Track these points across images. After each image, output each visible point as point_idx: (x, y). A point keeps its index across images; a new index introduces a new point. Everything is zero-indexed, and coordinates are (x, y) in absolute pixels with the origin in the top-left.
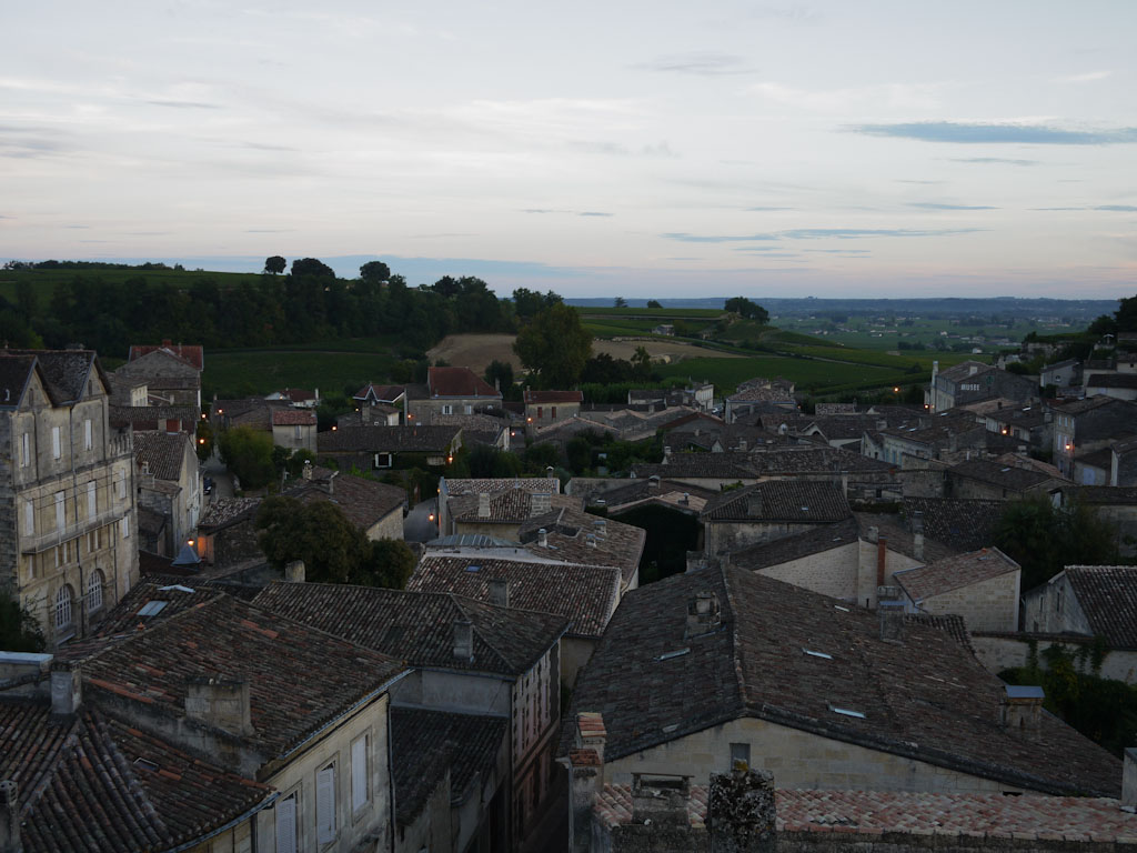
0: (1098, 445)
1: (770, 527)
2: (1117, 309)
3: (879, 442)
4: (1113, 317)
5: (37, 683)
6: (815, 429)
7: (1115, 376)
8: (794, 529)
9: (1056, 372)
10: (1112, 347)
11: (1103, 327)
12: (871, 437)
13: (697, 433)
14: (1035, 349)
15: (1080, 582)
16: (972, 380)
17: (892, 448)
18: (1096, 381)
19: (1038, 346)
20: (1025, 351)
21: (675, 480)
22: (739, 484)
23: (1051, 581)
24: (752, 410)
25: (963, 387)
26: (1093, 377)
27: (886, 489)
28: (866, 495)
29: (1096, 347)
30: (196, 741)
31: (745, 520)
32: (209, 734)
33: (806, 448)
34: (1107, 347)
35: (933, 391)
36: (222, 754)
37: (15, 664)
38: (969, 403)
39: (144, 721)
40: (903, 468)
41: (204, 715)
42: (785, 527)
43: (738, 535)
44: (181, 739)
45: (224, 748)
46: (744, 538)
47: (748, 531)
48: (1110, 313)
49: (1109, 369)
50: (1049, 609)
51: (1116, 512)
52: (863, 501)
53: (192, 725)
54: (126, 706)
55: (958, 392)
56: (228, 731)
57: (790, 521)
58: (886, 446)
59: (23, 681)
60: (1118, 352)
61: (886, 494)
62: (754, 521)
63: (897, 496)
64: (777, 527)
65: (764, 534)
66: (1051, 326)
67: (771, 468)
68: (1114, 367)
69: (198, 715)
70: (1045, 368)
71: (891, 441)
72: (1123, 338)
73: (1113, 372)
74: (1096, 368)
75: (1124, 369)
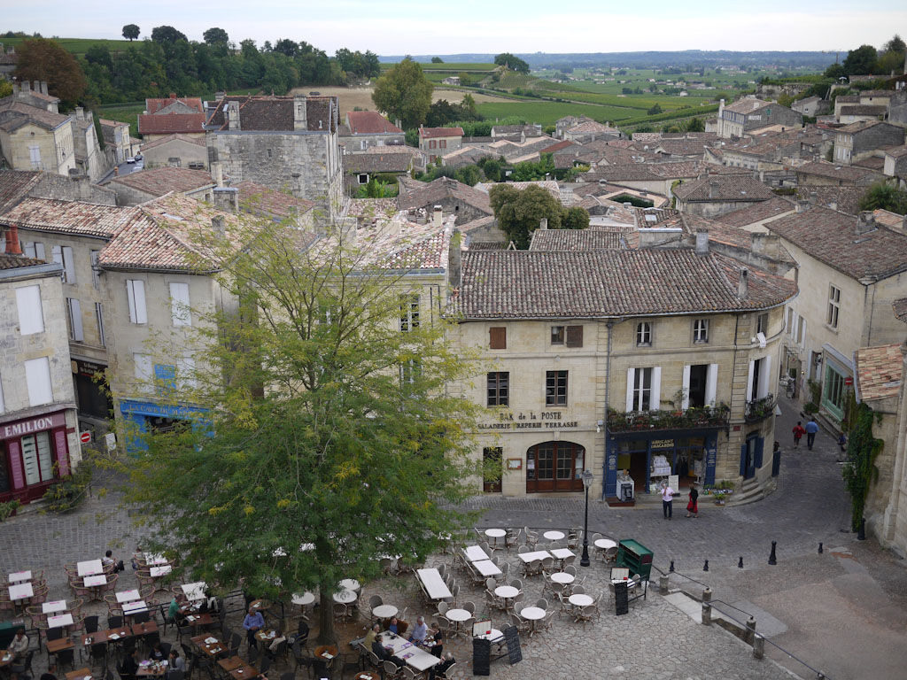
1: (724, 205)
2: (845, 58)
5: (680, 240)
6: (659, 149)
7: (860, 107)
8: (739, 206)
10: (848, 87)
11: (835, 71)
12: (711, 152)
16: (757, 112)
18: (846, 111)
19: (770, 87)
20: (760, 92)
25: (750, 118)
26: (843, 108)
27: (786, 180)
29: (833, 87)
30: (756, 262)
31: (708, 201)
32: (764, 259)
34: (842, 87)
35: (720, 121)
36: (770, 269)
37: (668, 232)
38: (754, 129)
39: (733, 255)
41: (761, 251)
43: (704, 211)
44: (750, 262)
45: (770, 265)
46: (708, 212)
47: (711, 208)
48: (840, 61)
49: (854, 102)
53: (756, 256)
54: (725, 248)
55: (746, 121)
56: (772, 257)
57: (737, 201)
58: (725, 158)
59: (672, 240)
60: (852, 90)
61: (785, 183)
62: (714, 201)
63: (793, 184)
64: (729, 205)
65: (720, 209)
68: (859, 102)
69: (758, 251)
70: (796, 102)
71: (729, 155)
72: (854, 79)
73: (857, 104)
74: (844, 102)
75: (865, 102)
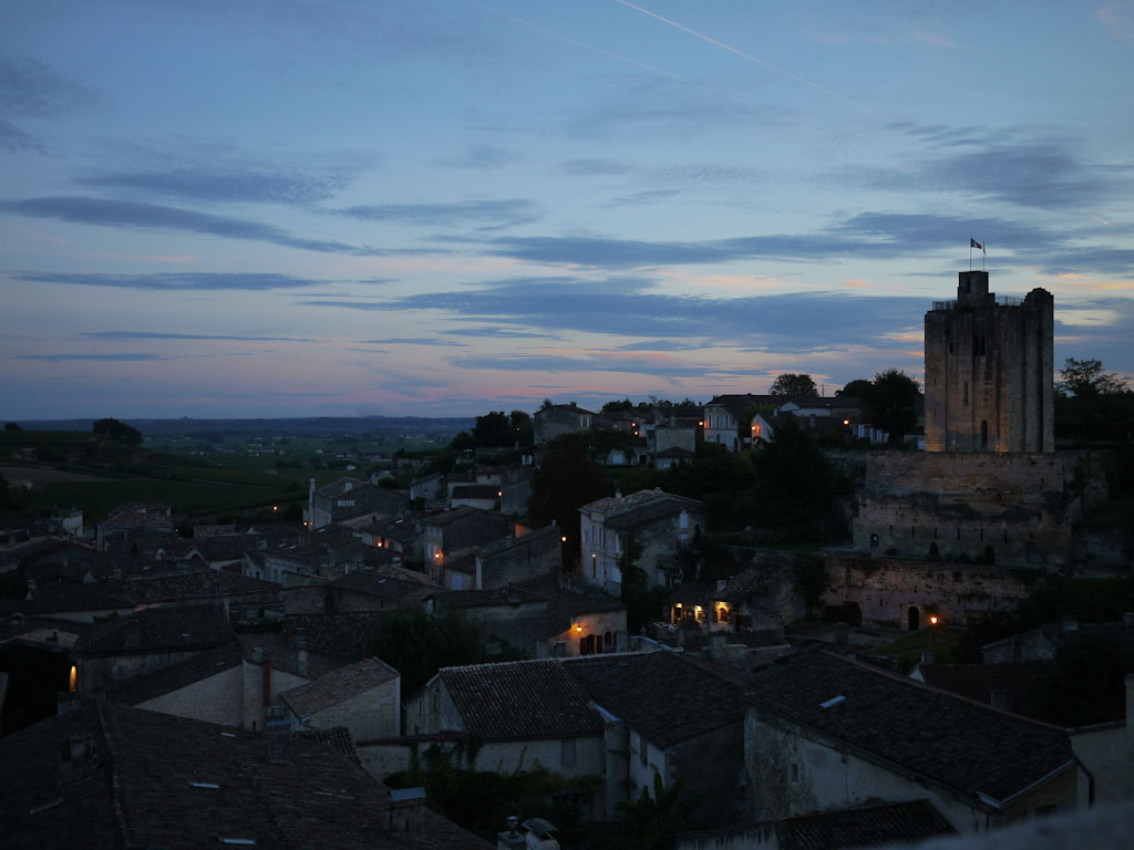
0: (464, 552)
1: (149, 658)
2: (474, 427)
3: (260, 562)
4: (471, 434)
6: (195, 552)
7: (475, 487)
9: (424, 486)
10: (471, 461)
11: (462, 442)
12: (251, 557)
13: (65, 564)
14: (405, 465)
15: (454, 683)
16: (348, 496)
17: (274, 567)
18: (459, 493)
19: (407, 461)
20: (396, 466)
21: (41, 616)
22: (115, 615)
23: (428, 684)
24: (126, 537)
25: (340, 503)
26: (456, 489)
27: (269, 608)
28: (249, 616)
29: (458, 462)
31: (122, 653)
33: (185, 572)
34: (467, 461)
35: (311, 507)
38: (346, 519)
40: (285, 585)
42: (165, 657)
46: (121, 672)
47: (126, 664)
48: (468, 429)
49: (469, 481)
50: (427, 711)
51: (481, 614)
52: (246, 622)
55: (335, 508)
57: (171, 649)
58: (268, 565)
60: (477, 465)
61: (268, 613)
62: (131, 653)
63: (280, 615)
64: (157, 657)
65: (143, 665)
66: (418, 441)
67: (148, 595)
68: (474, 480)
70: (414, 482)
71: (273, 560)
72: (480, 452)
73: (473, 484)
74: (459, 481)
75: (482, 481)
